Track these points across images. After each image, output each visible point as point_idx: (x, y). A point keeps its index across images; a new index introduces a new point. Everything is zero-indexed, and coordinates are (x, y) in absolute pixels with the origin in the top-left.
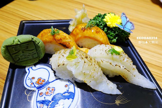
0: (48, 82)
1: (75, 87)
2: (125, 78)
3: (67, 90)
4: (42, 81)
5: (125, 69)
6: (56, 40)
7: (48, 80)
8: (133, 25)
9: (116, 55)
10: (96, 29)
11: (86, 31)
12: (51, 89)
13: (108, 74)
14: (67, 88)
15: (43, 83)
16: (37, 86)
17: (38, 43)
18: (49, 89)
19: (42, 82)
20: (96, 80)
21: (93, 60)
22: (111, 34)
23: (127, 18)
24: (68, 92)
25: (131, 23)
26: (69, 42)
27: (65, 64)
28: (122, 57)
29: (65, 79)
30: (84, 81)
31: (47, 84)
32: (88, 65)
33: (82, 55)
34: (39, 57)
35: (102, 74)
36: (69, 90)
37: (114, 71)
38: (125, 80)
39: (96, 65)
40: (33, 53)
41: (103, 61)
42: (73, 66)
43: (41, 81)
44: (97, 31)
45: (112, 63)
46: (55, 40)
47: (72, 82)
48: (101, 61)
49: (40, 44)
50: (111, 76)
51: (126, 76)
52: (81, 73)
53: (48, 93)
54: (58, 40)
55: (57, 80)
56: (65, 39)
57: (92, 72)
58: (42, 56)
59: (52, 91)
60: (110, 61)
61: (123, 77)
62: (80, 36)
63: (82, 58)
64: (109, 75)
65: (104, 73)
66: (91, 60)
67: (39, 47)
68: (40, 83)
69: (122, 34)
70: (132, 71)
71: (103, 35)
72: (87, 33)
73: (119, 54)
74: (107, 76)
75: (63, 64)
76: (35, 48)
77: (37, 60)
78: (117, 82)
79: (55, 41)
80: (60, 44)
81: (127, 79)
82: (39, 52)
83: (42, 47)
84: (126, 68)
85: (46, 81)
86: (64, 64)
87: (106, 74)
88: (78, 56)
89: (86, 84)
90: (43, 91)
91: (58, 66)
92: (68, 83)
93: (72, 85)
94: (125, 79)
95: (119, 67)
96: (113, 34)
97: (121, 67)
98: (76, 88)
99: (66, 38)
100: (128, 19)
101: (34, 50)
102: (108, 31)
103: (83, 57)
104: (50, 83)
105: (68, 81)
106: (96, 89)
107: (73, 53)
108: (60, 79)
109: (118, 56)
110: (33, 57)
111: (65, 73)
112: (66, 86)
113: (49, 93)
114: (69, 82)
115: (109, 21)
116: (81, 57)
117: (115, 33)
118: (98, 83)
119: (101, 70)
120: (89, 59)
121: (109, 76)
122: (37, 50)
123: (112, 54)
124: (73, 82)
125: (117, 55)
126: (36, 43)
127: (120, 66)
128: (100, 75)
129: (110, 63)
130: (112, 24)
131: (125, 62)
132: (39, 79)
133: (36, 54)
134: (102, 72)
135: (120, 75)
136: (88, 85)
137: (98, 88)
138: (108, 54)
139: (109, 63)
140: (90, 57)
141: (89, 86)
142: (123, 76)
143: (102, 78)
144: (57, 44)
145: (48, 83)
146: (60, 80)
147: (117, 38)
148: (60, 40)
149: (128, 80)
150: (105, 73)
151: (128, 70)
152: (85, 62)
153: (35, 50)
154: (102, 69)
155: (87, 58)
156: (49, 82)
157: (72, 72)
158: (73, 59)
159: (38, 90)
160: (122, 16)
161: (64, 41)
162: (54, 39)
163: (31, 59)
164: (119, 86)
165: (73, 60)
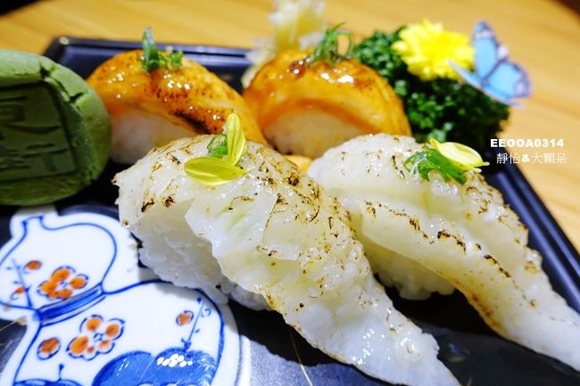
0: (99, 292)
1: (227, 330)
2: (484, 309)
3: (183, 341)
4: (73, 283)
5: (488, 257)
6: (162, 94)
7: (100, 284)
8: (525, 80)
9: (447, 180)
10: (355, 71)
11: (308, 75)
12: (102, 328)
13: (396, 279)
14: (184, 331)
15: (71, 293)
16: (40, 302)
17: (73, 99)
18: (93, 328)
19: (69, 287)
20: (332, 303)
21: (326, 201)
22: (422, 108)
23: (497, 45)
24: (185, 350)
25: (516, 68)
26: (223, 112)
27: (177, 198)
28: (473, 194)
29: (184, 285)
30: (268, 301)
31: (93, 297)
32: (293, 217)
33: (271, 169)
34: (83, 175)
35: (366, 278)
36: (192, 340)
37: (431, 268)
38: (481, 320)
39: (335, 221)
40: (51, 145)
41: (374, 210)
42: (218, 215)
43: (68, 280)
44: (360, 77)
45: (421, 224)
46: (158, 96)
47: (217, 302)
48: (363, 207)
49: (79, 102)
50: (411, 291)
51: (490, 299)
52: (256, 252)
53: (84, 342)
54: (172, 96)
55: (142, 283)
56: (207, 96)
57: (316, 254)
58: (94, 168)
59: (105, 338)
60: (413, 213)
61: (472, 302)
62: (279, 97)
63: (270, 180)
64: (401, 286)
65: (377, 277)
66: (317, 196)
67: (77, 118)
68: (57, 293)
69: (475, 114)
70: (520, 274)
71: (386, 102)
72: (312, 84)
73: (459, 177)
74: (393, 292)
75: (166, 198)
76: (59, 124)
77: (70, 185)
78: (440, 325)
79: (155, 97)
80: (180, 114)
81: (493, 316)
82: (78, 143)
83: (90, 119)
84: (494, 257)
85: (91, 284)
86: (169, 201)
87: (389, 284)
88: (251, 167)
89: (277, 317)
90: (65, 330)
91: (143, 209)
92: (193, 306)
93: (215, 315)
94: (482, 314)
95: (460, 243)
96: (432, 108)
97: (470, 245)
98: (231, 336)
99: (208, 92)
100: (503, 52)
101: (53, 134)
102: (409, 95)
103: (275, 175)
104: (109, 298)
105: (199, 295)
106: (329, 349)
107: (226, 153)
108: (158, 281)
109: (455, 188)
110: (54, 169)
111: (180, 252)
112: (183, 319)
113: (90, 344)
114: (199, 300)
115: (416, 49)
116: (263, 174)
117: (440, 101)
118: (345, 319)
119: (361, 253)
120: (304, 189)
121: (403, 295)
122: (69, 137)
123: (424, 172)
124: (222, 300)
125: (453, 180)
126: (63, 94)
127: (463, 241)
128: (356, 281)
129: (412, 222)
130: (430, 64)
131: (489, 224)
132: (61, 274)
133: (69, 153)
134: (365, 265)
135: (457, 291)
136: (287, 322)
137: (340, 347)
138: (405, 172)
139: (406, 221)
140: (315, 185)
141: (291, 329)
142: (475, 299)
143: (365, 297)
144: (165, 113)
145: (98, 294)
146: (160, 288)
147: (448, 126)
148: (181, 98)
149: (495, 324)
150: (381, 277)
151: (501, 270)
152: (279, 201)
153: (60, 132)
154: (371, 254)
155: (294, 185)
156: (104, 293)
157: (209, 245)
158: (225, 177)
159: (41, 327)
160: (478, 36)
161: (198, 103)
162: (154, 90)
163: (40, 178)
164: (449, 350)
165: (221, 182)
